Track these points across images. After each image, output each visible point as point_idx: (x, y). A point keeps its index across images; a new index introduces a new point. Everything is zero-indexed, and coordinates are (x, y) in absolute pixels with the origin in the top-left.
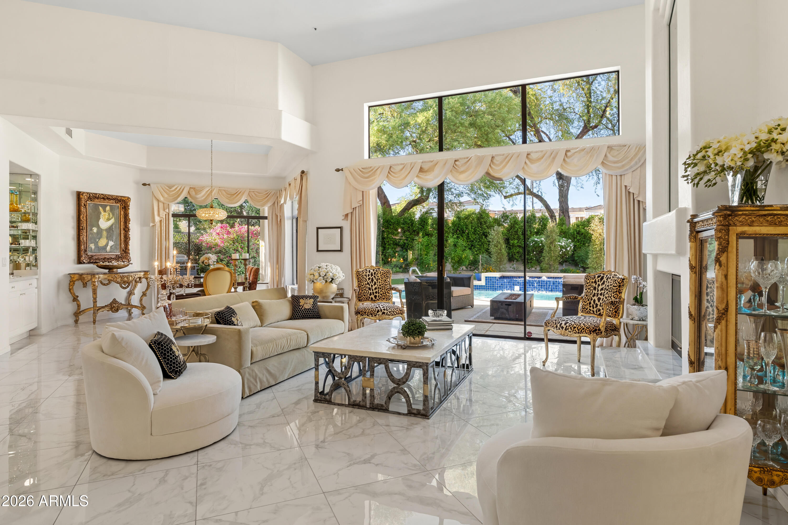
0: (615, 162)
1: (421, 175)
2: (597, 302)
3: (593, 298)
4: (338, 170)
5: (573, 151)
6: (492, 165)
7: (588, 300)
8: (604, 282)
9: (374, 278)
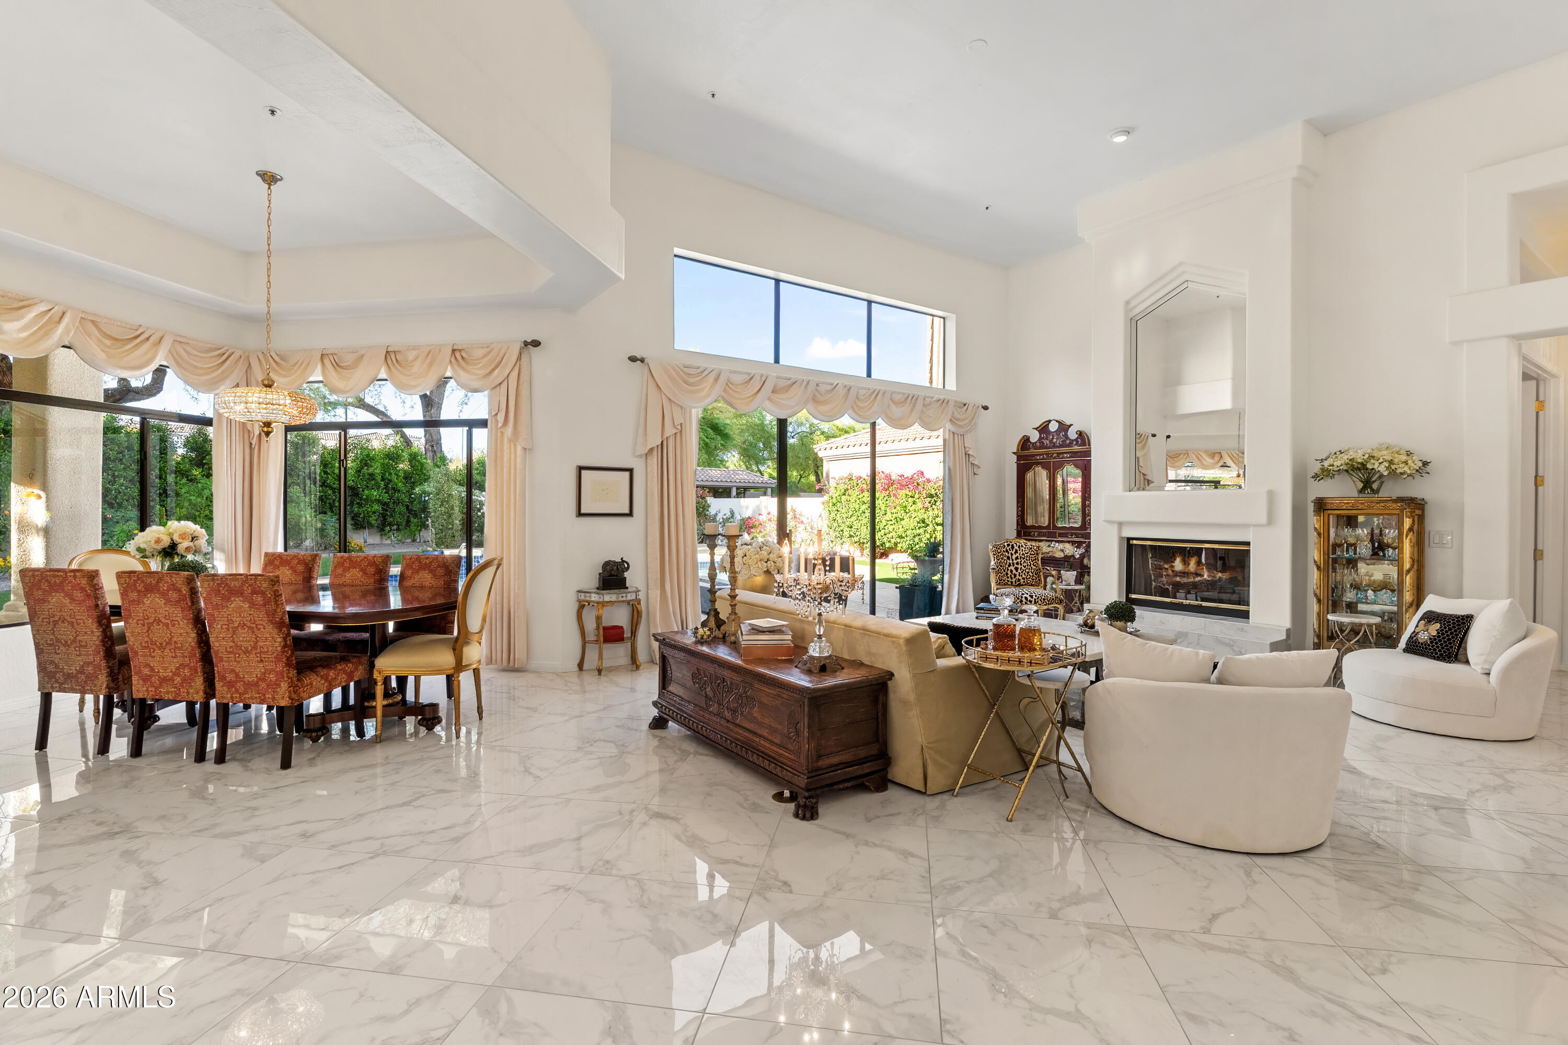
0: (959, 420)
2: (1014, 572)
4: (633, 359)
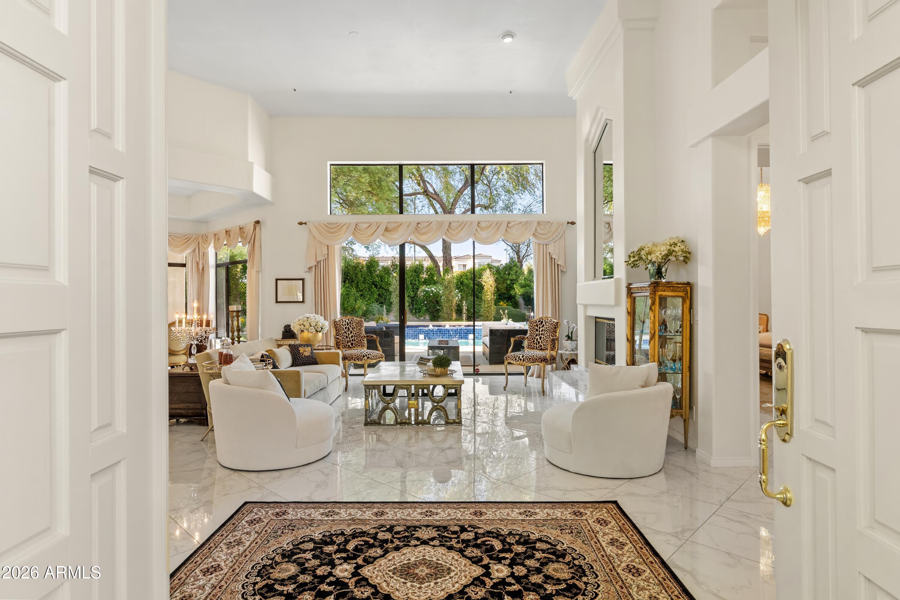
0: (542, 234)
1: (387, 234)
2: (539, 340)
3: (536, 338)
4: (301, 224)
5: (512, 224)
6: (450, 230)
7: (533, 339)
8: (543, 325)
9: (350, 327)
